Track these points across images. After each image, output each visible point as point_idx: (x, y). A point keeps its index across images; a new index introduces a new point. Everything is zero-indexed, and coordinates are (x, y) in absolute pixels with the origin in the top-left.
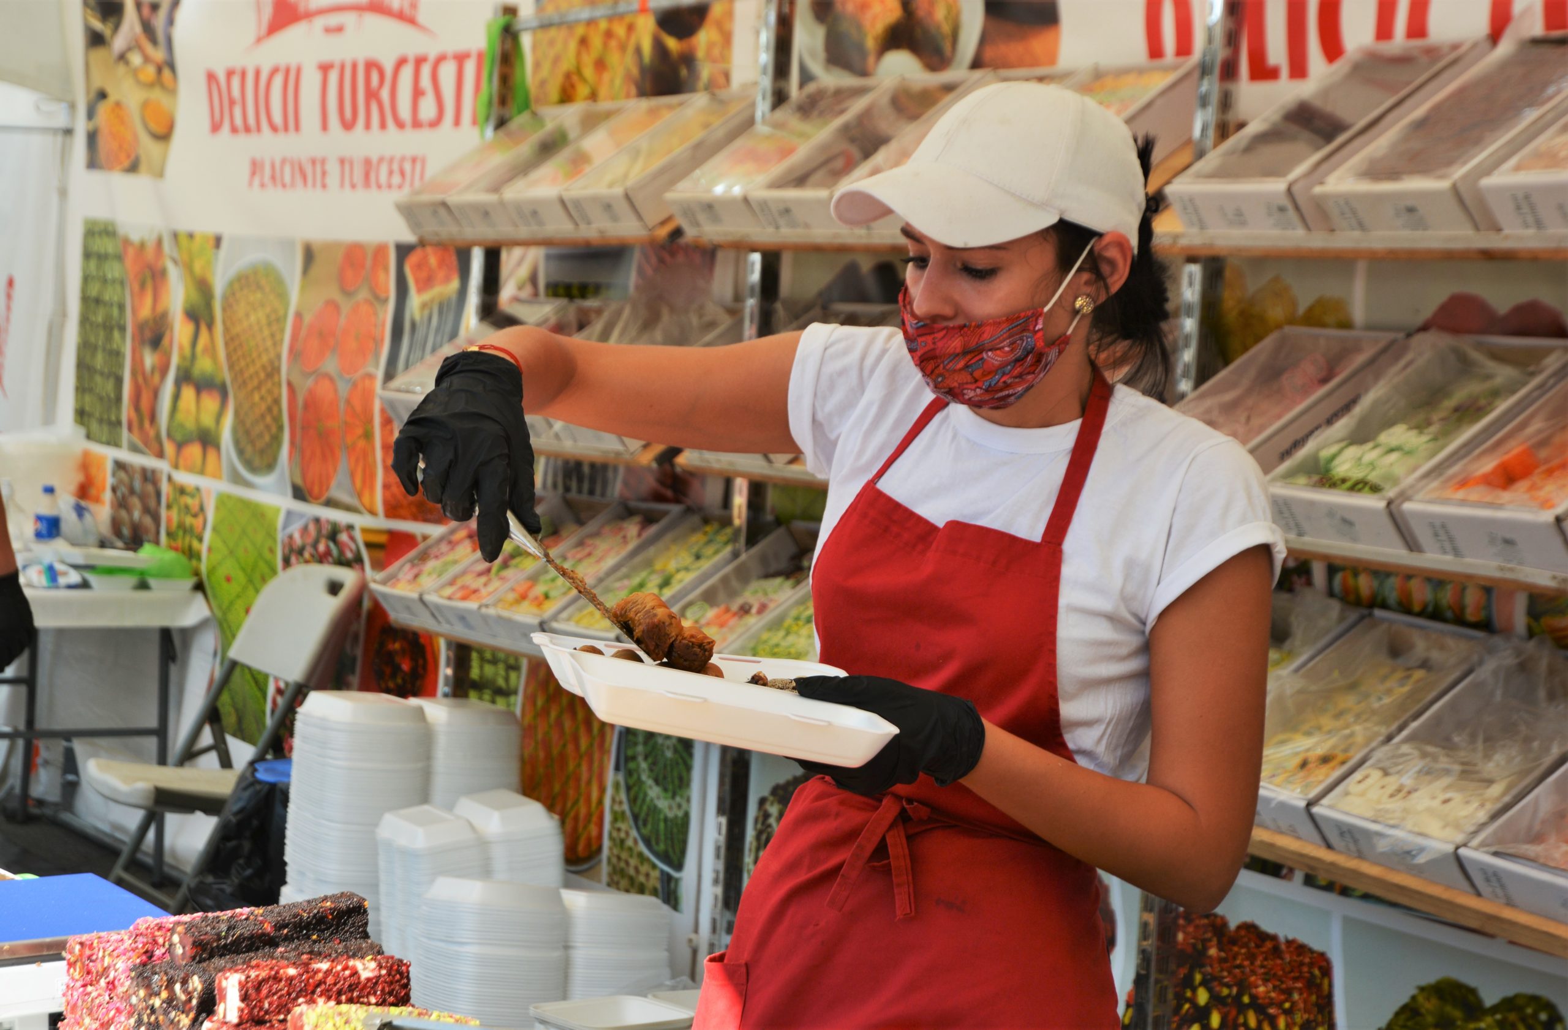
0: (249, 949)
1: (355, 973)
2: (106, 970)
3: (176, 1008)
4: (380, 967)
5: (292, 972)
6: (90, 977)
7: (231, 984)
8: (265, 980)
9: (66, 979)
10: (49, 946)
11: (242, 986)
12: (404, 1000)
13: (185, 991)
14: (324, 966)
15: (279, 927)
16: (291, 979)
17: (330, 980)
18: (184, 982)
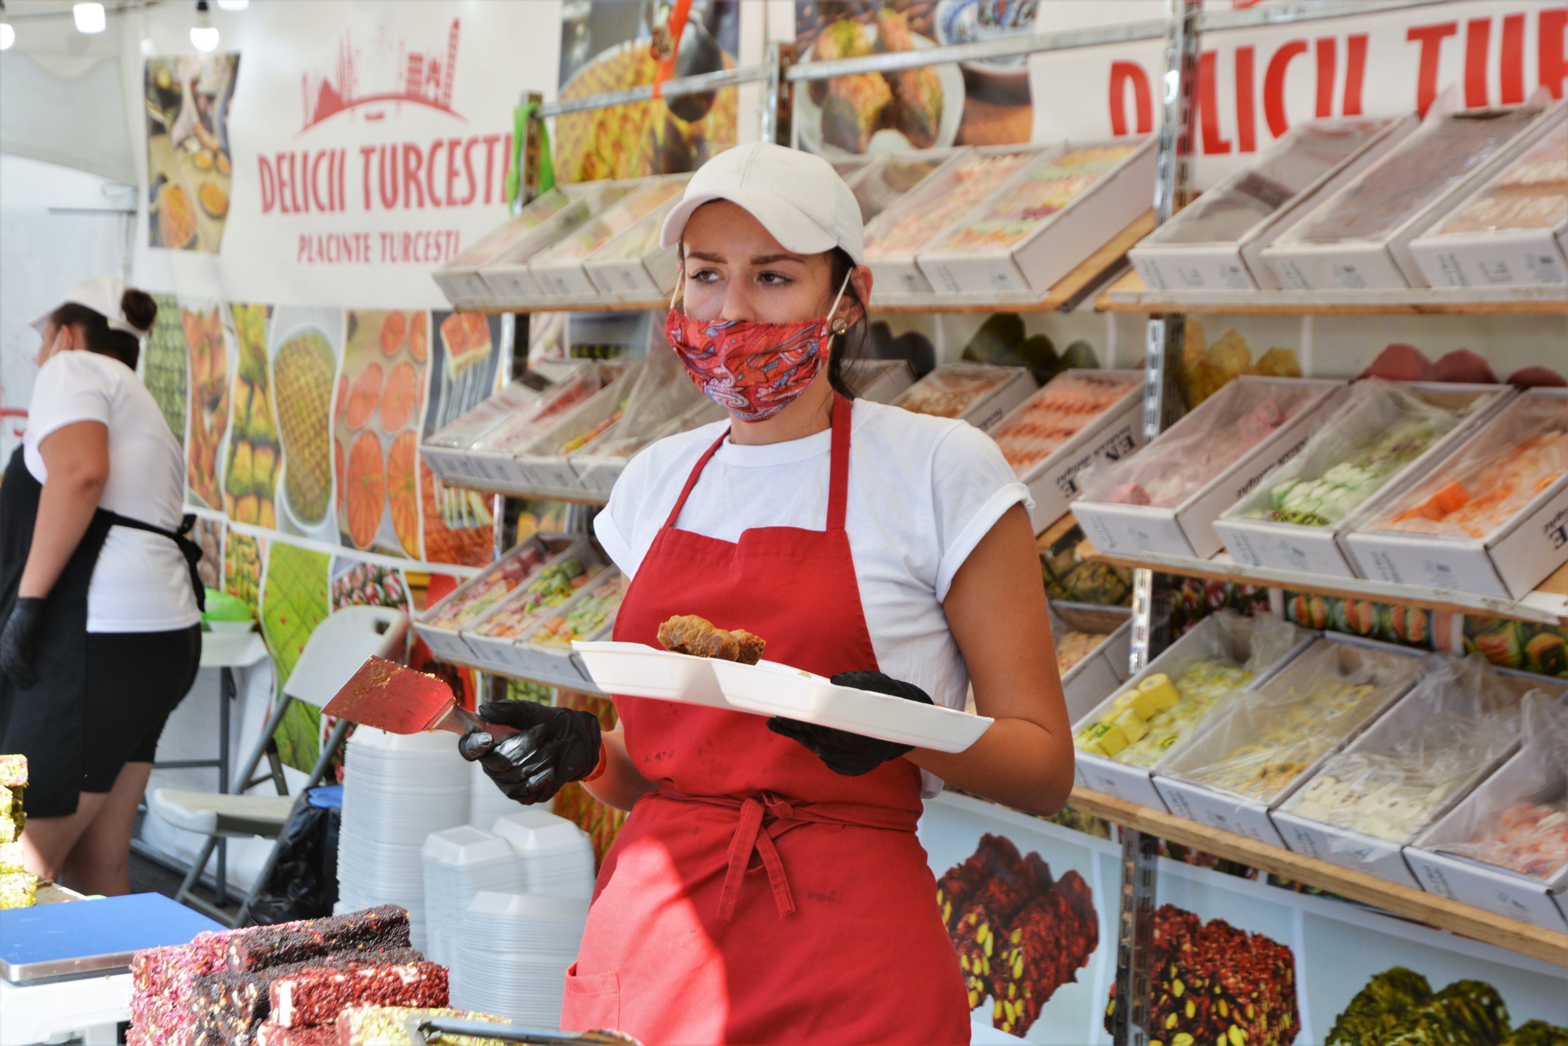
0: (300, 958)
1: (397, 978)
2: (169, 981)
3: (234, 1014)
4: (421, 972)
5: (340, 978)
6: (155, 988)
7: (284, 991)
8: (316, 987)
9: (133, 990)
10: (117, 960)
11: (294, 992)
12: (443, 1002)
13: (243, 999)
14: (369, 972)
15: (329, 937)
16: (338, 985)
17: (375, 985)
18: (241, 990)
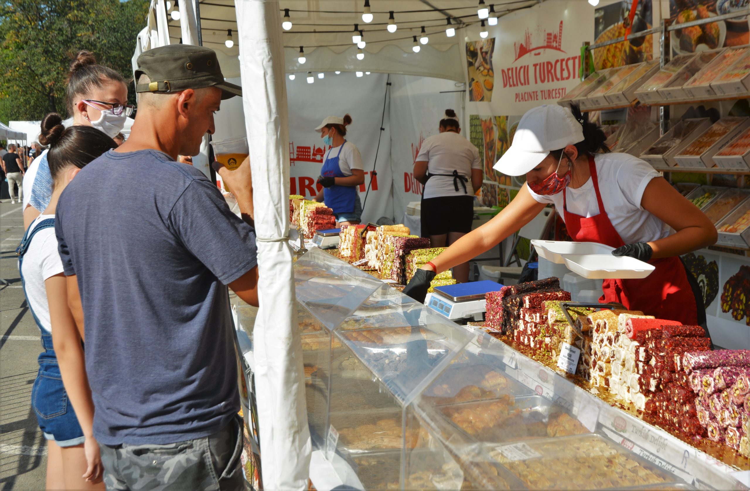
0: (530, 291)
1: (557, 295)
2: (496, 300)
3: (514, 306)
4: (563, 294)
5: (541, 295)
6: (492, 302)
7: (527, 299)
8: (535, 298)
9: (486, 303)
10: (481, 296)
11: (529, 299)
12: (570, 299)
13: (515, 301)
14: (549, 294)
15: (537, 285)
16: (541, 297)
17: (551, 297)
18: (515, 299)
